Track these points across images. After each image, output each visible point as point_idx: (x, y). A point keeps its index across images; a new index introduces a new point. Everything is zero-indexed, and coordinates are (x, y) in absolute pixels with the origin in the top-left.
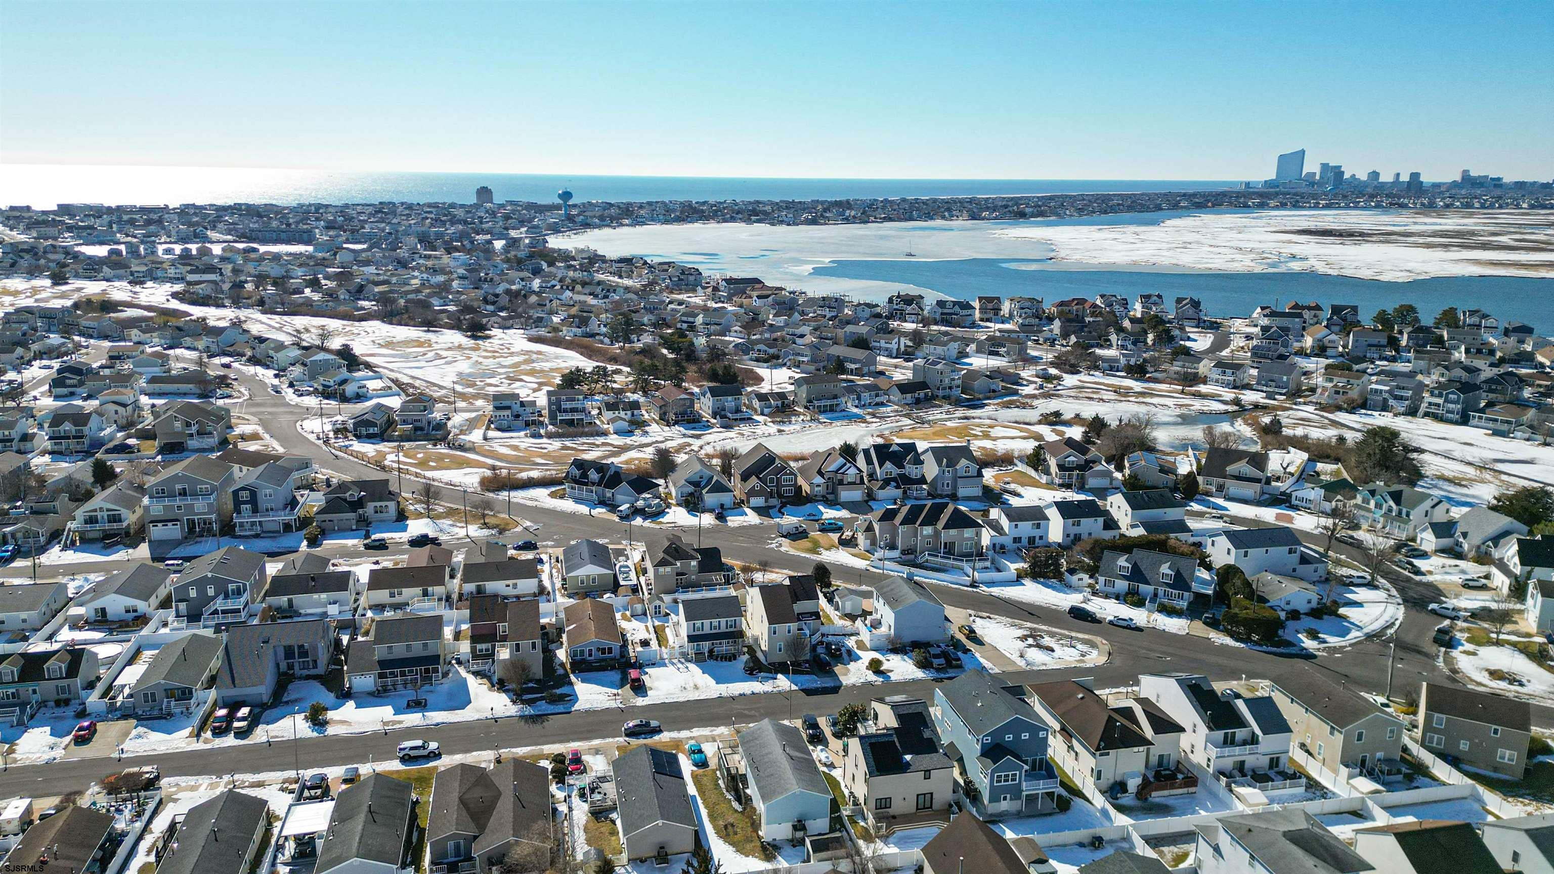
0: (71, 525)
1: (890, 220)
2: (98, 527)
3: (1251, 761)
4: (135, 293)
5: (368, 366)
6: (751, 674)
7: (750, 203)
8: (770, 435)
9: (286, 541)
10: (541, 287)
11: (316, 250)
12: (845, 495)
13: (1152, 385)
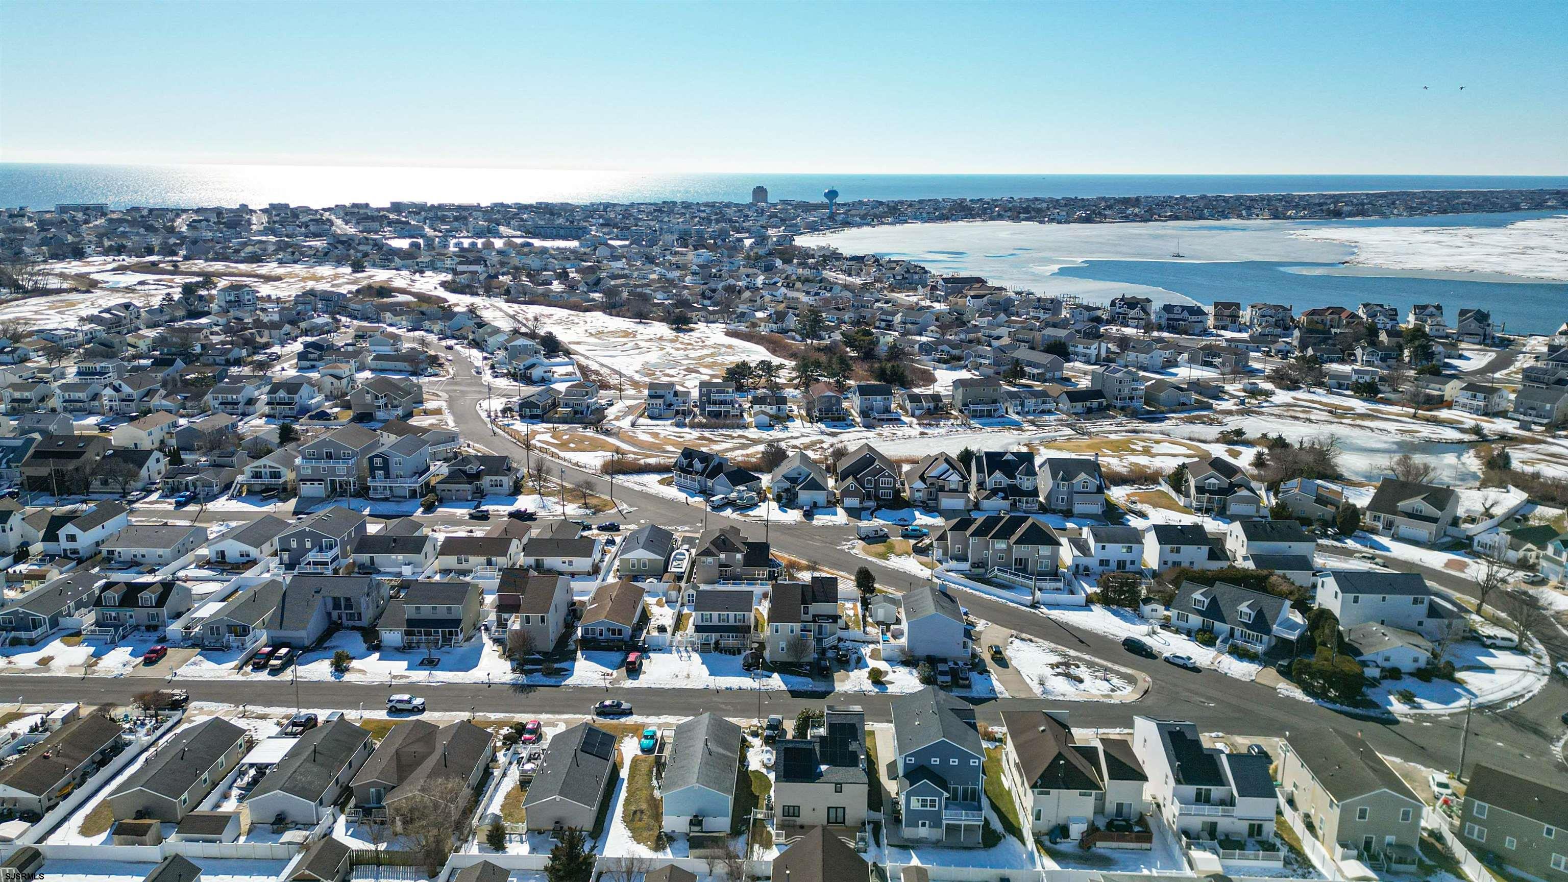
0: (240, 478)
1: (1176, 218)
2: (260, 481)
3: (1224, 824)
4: (413, 281)
5: (567, 353)
6: (748, 670)
7: (1028, 200)
8: (910, 437)
9: (405, 507)
10: (764, 283)
11: (581, 246)
12: (946, 502)
13: (1381, 407)
